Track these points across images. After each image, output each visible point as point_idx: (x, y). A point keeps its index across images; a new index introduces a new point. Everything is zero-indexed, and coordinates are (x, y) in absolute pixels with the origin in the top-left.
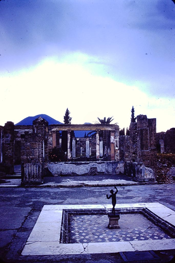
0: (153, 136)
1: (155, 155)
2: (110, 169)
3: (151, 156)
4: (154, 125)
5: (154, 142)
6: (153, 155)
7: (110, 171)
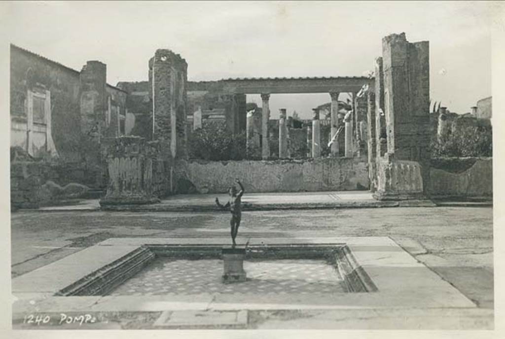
0: (421, 86)
3: (413, 137)
4: (422, 58)
5: (423, 103)
6: (421, 133)
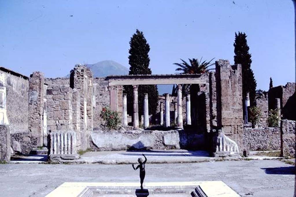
1: (240, 118)
2: (184, 141)
3: (233, 120)
5: (239, 100)
7: (184, 143)
